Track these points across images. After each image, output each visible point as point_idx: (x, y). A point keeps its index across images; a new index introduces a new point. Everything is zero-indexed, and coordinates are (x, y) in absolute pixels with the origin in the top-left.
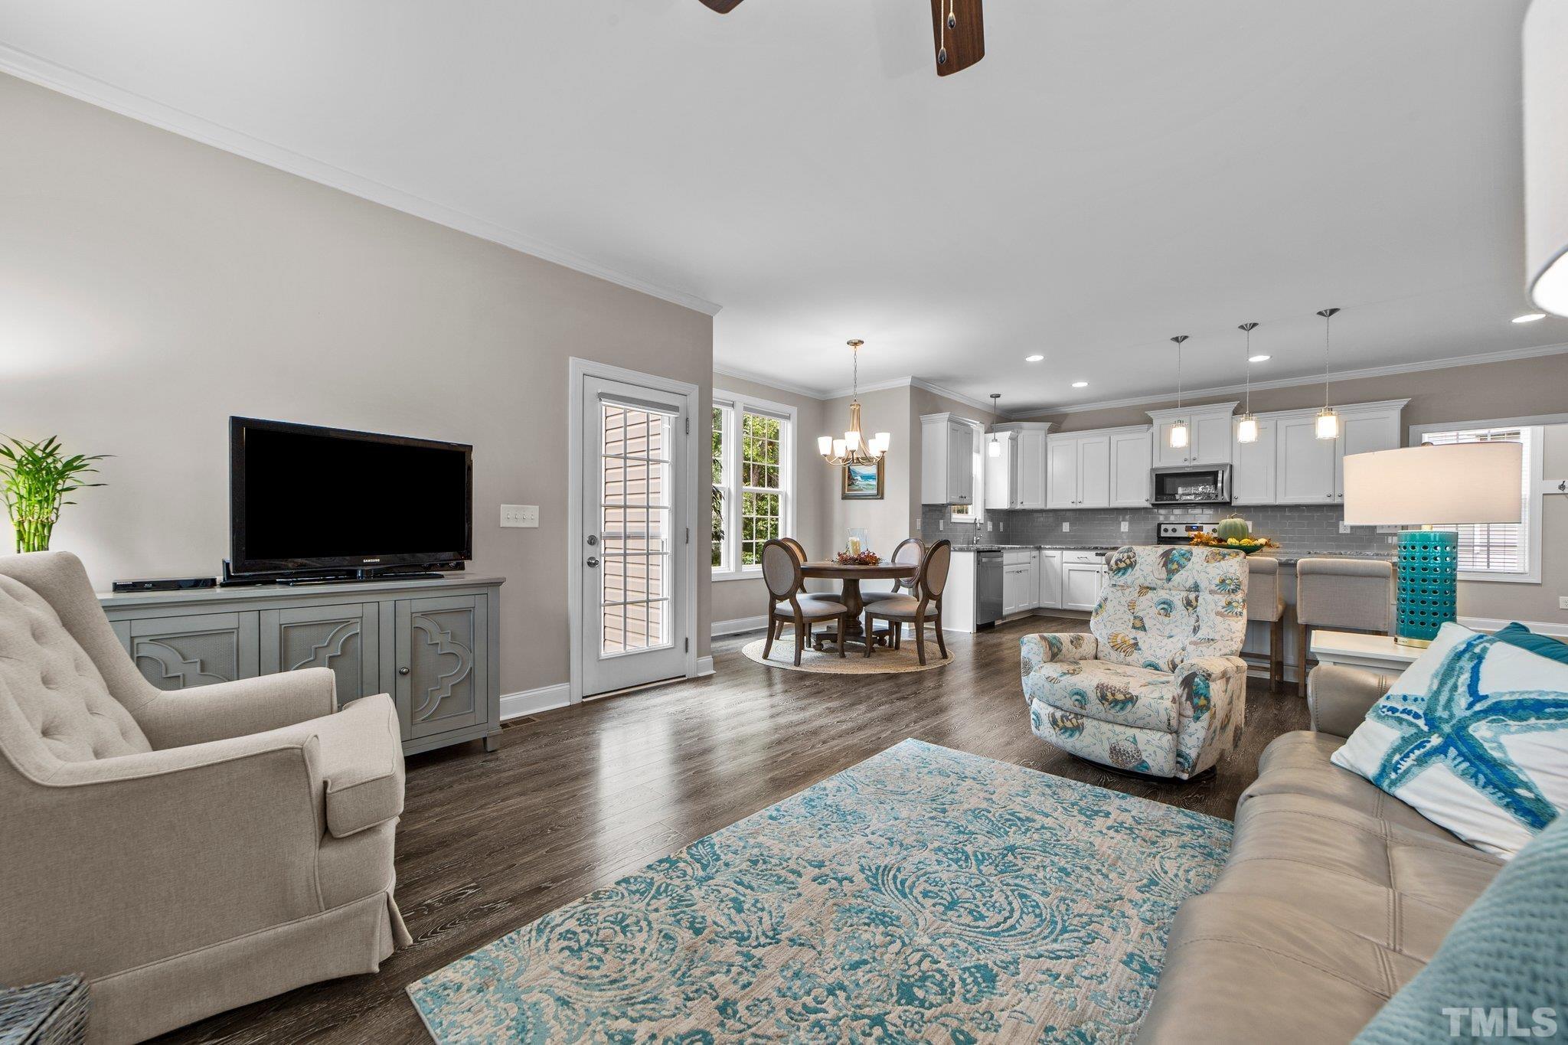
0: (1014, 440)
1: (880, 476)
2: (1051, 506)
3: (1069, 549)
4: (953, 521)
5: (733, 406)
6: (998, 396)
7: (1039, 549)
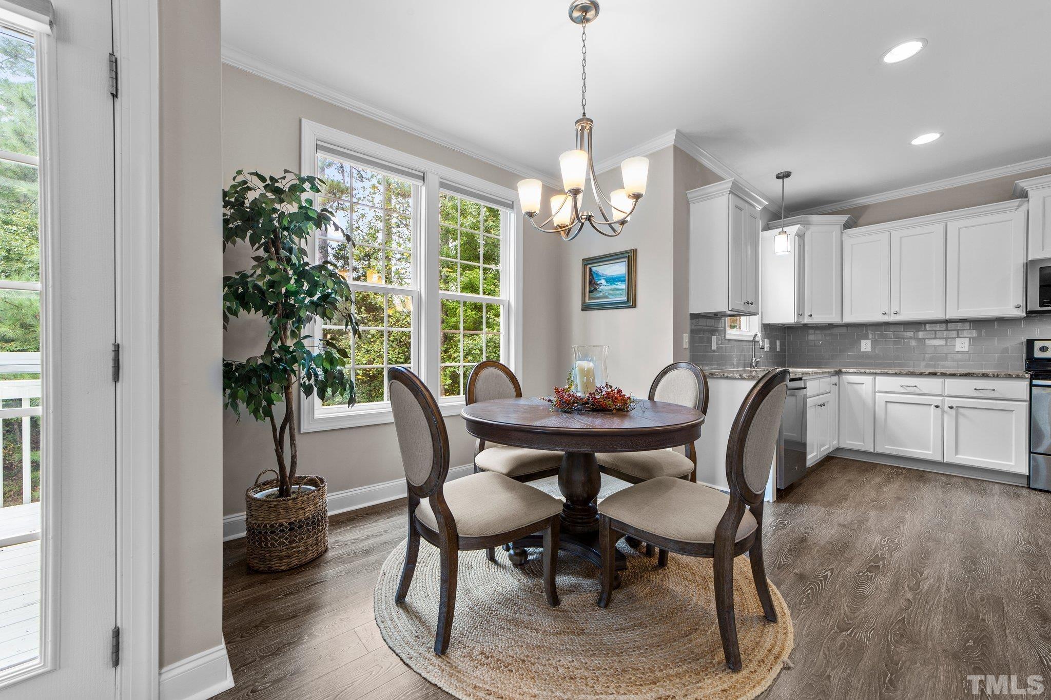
0: (801, 236)
1: (631, 277)
2: (848, 319)
3: (887, 374)
4: (728, 337)
5: (423, 179)
6: (787, 175)
7: (839, 373)
